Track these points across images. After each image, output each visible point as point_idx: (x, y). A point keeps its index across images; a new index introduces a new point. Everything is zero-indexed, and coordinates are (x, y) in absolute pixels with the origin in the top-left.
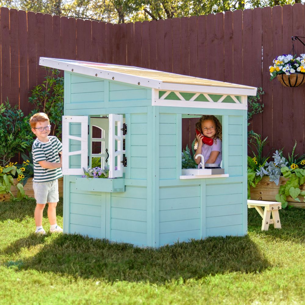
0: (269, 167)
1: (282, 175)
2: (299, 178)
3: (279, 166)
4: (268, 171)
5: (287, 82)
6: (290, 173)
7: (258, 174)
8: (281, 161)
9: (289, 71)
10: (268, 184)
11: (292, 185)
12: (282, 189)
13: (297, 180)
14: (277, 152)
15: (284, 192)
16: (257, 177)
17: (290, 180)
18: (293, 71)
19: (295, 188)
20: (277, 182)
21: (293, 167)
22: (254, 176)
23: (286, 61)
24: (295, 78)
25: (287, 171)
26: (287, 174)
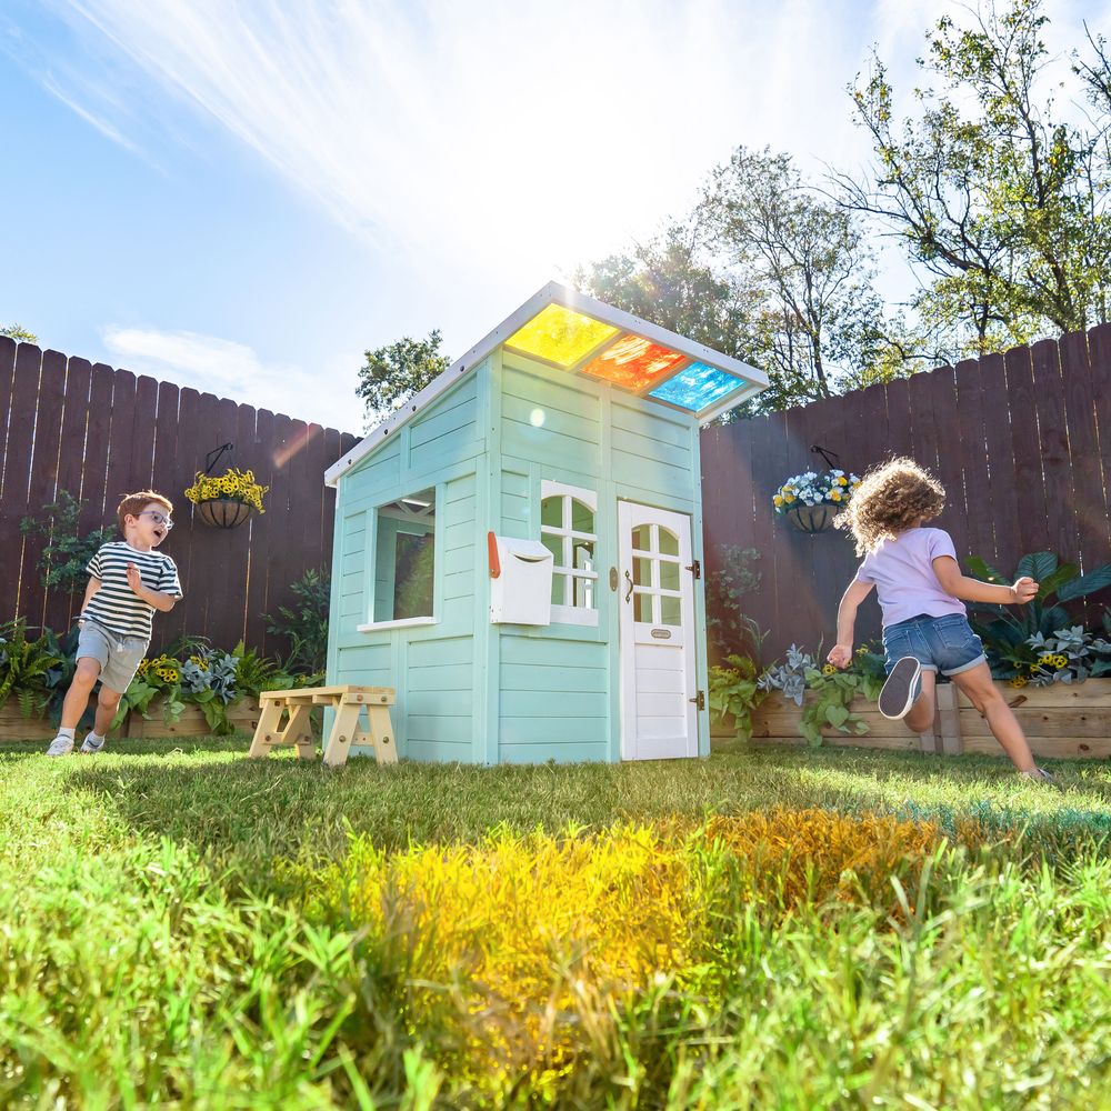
0: (782, 673)
1: (807, 687)
2: (843, 690)
3: (800, 671)
4: (780, 681)
5: (806, 522)
6: (822, 681)
7: (762, 685)
8: (804, 661)
9: (812, 499)
10: (780, 706)
11: (829, 702)
12: (810, 712)
13: (839, 693)
14: (794, 646)
15: (813, 718)
16: (760, 691)
17: (825, 693)
18: (818, 497)
19: (837, 708)
20: (799, 700)
21: (829, 670)
22: (754, 690)
23: (804, 483)
24: (822, 513)
25: (818, 679)
26: (817, 684)
